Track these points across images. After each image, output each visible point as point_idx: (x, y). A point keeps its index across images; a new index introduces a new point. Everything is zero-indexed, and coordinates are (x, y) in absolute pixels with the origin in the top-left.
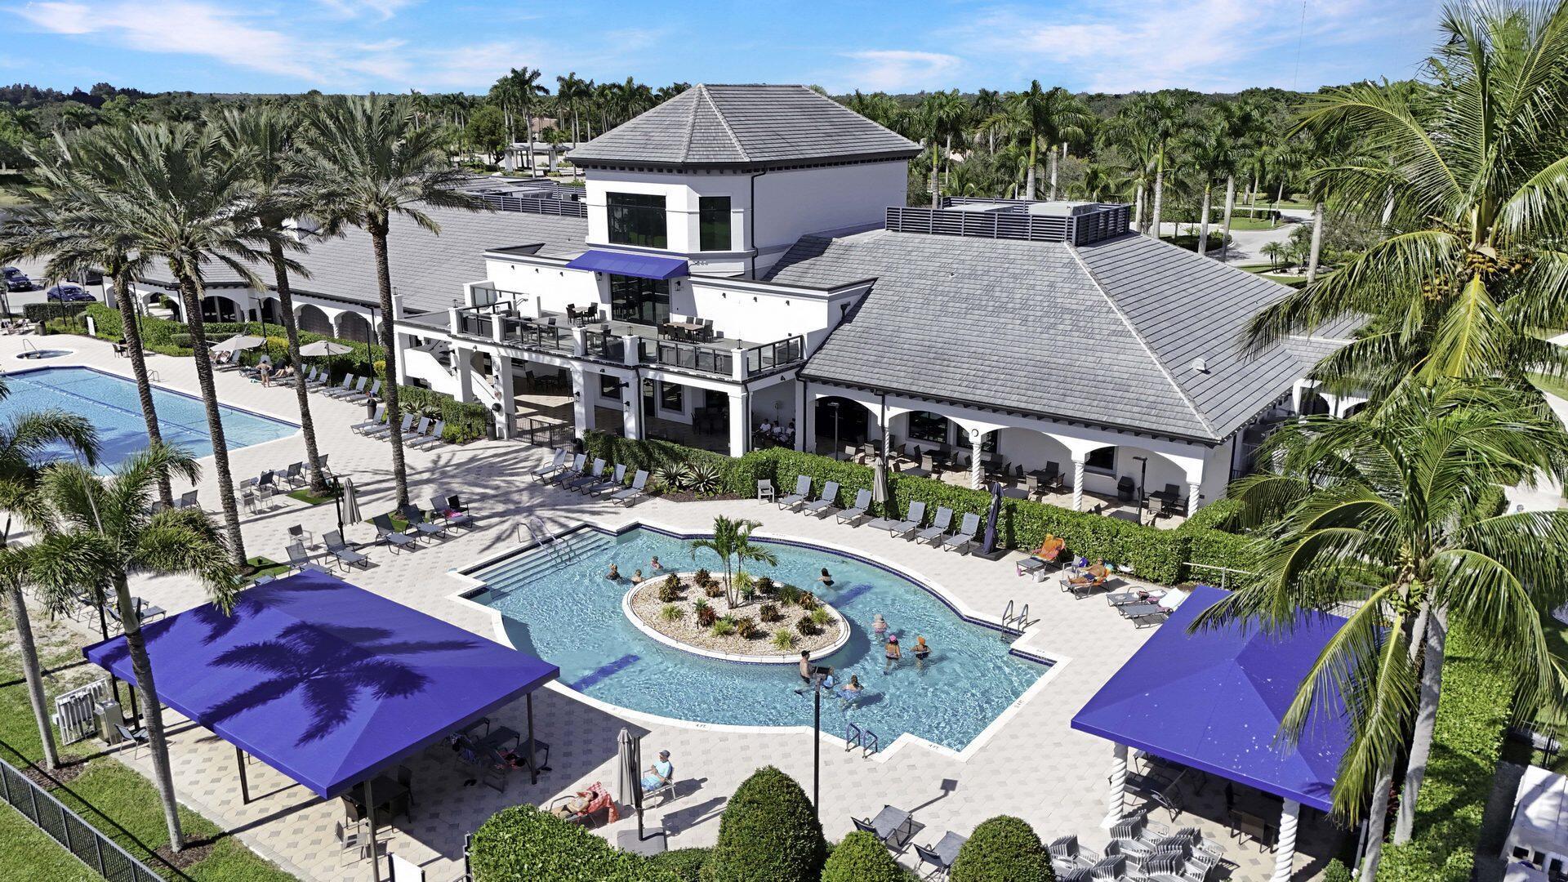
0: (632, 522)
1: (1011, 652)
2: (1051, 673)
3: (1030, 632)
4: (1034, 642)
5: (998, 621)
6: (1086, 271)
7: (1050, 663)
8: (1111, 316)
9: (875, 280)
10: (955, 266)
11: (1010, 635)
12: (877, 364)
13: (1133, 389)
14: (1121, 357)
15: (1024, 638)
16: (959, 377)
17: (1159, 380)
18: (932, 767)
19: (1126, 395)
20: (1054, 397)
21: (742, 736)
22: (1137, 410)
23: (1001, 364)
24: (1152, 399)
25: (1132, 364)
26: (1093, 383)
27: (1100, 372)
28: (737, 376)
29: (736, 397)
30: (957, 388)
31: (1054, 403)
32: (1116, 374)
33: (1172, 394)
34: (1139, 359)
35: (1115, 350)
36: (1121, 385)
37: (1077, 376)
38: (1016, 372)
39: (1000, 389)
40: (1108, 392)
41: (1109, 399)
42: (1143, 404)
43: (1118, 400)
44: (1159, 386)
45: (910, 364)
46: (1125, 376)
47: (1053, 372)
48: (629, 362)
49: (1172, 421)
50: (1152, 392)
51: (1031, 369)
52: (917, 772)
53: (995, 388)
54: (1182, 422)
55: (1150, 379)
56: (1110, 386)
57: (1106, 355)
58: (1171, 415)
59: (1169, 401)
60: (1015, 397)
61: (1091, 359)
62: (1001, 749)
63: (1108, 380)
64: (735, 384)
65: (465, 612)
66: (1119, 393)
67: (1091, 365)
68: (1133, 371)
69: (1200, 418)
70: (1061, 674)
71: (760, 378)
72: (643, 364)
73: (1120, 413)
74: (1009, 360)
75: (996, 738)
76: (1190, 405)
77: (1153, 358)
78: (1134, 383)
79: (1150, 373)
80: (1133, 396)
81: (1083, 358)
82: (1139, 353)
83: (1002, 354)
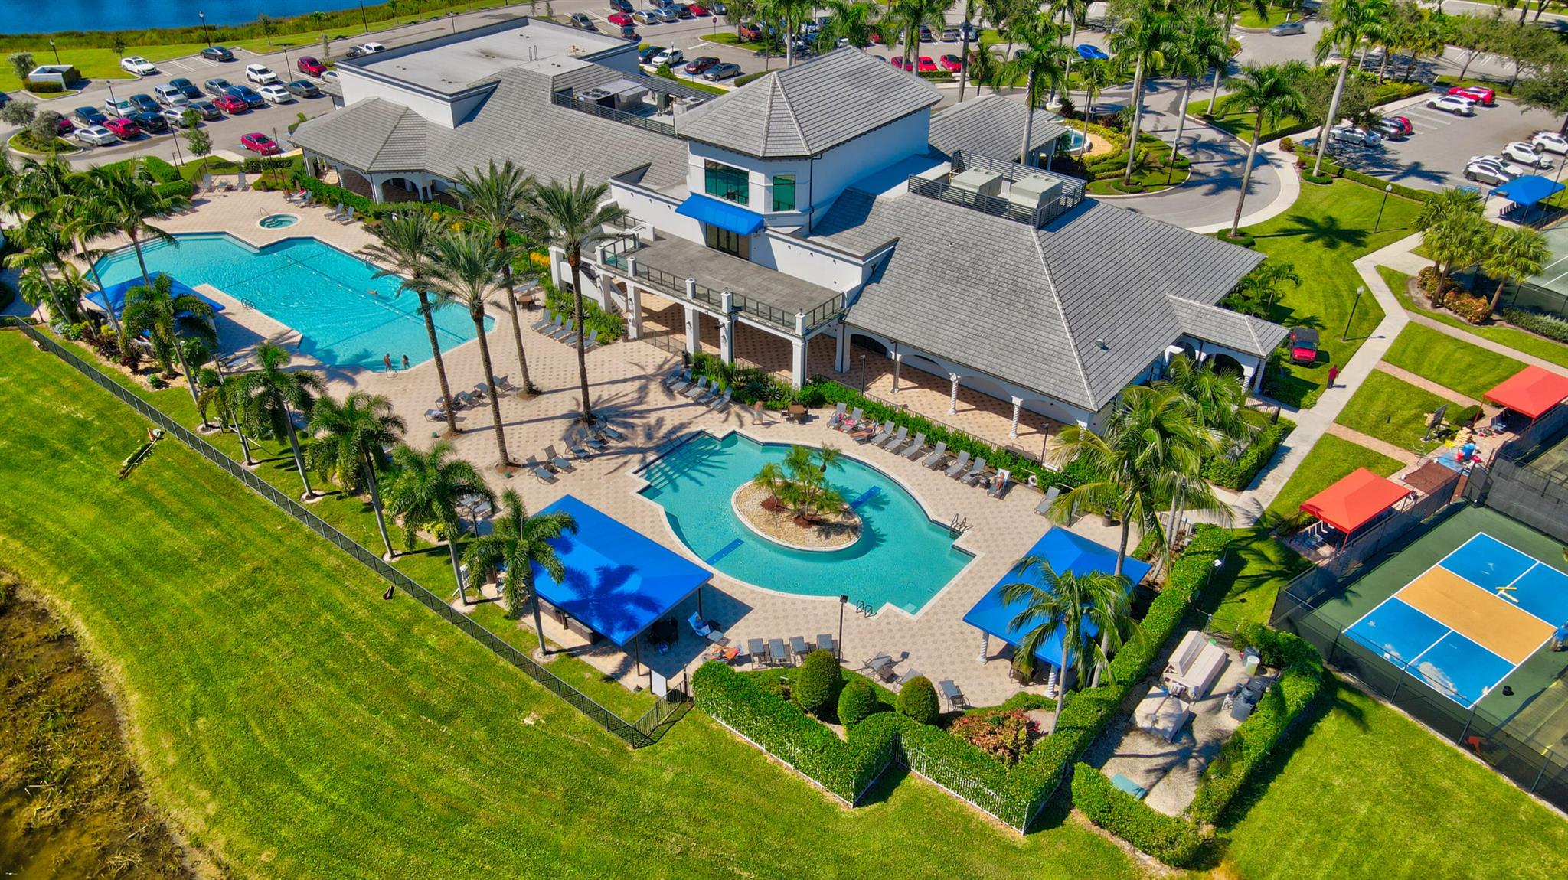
0: (730, 430)
1: (953, 546)
2: (974, 561)
3: (967, 533)
4: (967, 541)
5: (949, 524)
6: (1041, 256)
7: (974, 556)
8: (1051, 299)
9: (897, 240)
10: (954, 236)
11: (955, 534)
12: (894, 319)
13: (1053, 364)
14: (1051, 336)
15: (961, 538)
16: (946, 338)
17: (1070, 359)
18: (899, 623)
19: (1048, 368)
20: (1004, 364)
21: (803, 602)
22: (1053, 381)
23: (975, 332)
24: (1064, 373)
25: (1056, 343)
26: (1030, 356)
27: (1036, 347)
28: (799, 331)
29: (798, 346)
30: (944, 348)
31: (1003, 369)
32: (1045, 351)
33: (1075, 372)
34: (1061, 340)
35: (1048, 330)
36: (1046, 360)
37: (1021, 348)
38: (983, 340)
39: (972, 352)
40: (1038, 365)
41: (1038, 370)
42: (1058, 377)
43: (1043, 372)
44: (1070, 365)
45: (916, 322)
46: (1051, 352)
47: (1007, 343)
48: (725, 309)
49: (1072, 393)
50: (1064, 368)
51: (993, 338)
52: (891, 627)
53: (968, 351)
54: (1077, 395)
55: (1065, 357)
56: (1040, 360)
57: (1042, 333)
58: (1072, 388)
59: (1074, 377)
60: (980, 361)
61: (1032, 335)
62: (936, 613)
63: (1040, 354)
64: (797, 337)
65: (643, 506)
66: (1044, 367)
67: (1031, 341)
68: (1056, 349)
69: (1088, 393)
70: (977, 565)
71: (813, 330)
72: (735, 310)
73: (1042, 382)
74: (980, 328)
75: (934, 607)
76: (1085, 382)
77: (1071, 339)
78: (1055, 359)
79: (1066, 352)
80: (1053, 370)
81: (1027, 334)
82: (1062, 334)
83: (976, 322)
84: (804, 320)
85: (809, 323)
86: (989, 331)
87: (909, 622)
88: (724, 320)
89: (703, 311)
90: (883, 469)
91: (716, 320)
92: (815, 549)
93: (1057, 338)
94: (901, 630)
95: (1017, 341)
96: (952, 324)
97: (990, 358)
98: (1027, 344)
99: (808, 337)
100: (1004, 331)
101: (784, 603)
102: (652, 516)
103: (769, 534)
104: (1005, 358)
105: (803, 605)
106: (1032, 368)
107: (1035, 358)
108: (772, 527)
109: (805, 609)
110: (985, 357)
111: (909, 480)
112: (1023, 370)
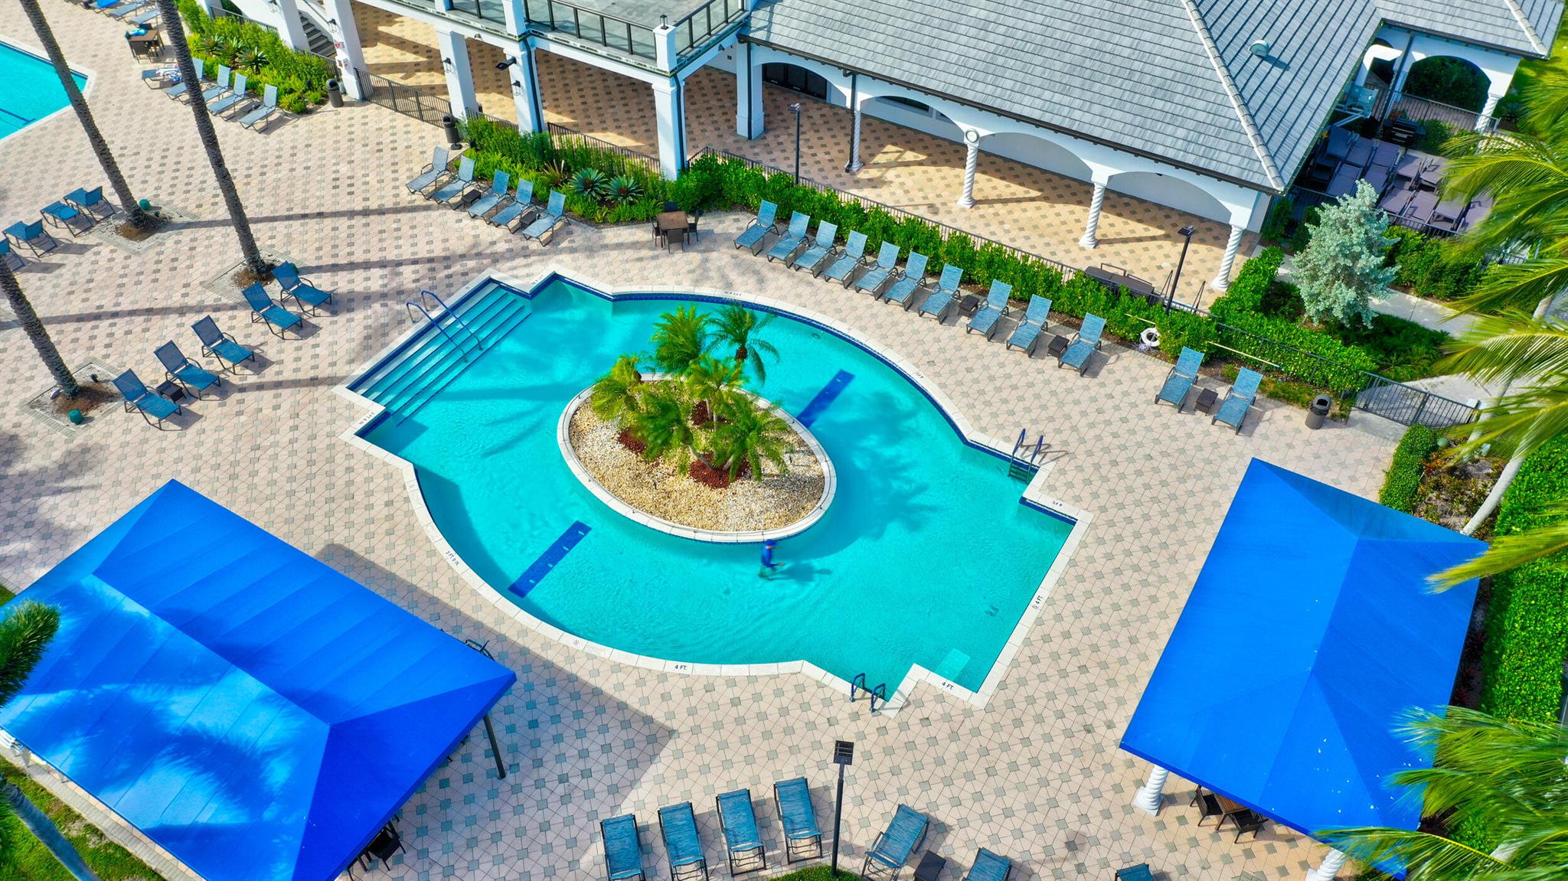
0: (546, 274)
1: (1023, 501)
2: (1075, 536)
3: (1047, 469)
5: (1007, 449)
7: (1071, 520)
11: (1023, 472)
12: (845, 27)
13: (1178, 98)
14: (1166, 41)
15: (1038, 480)
16: (954, 58)
17: (1209, 85)
18: (947, 718)
19: (1168, 107)
20: (1077, 103)
21: (731, 682)
22: (1181, 133)
23: (1009, 42)
24: (1201, 116)
25: (1178, 55)
26: (1128, 85)
27: (1137, 65)
28: (664, 63)
29: (664, 93)
30: (951, 78)
31: (1077, 115)
32: (1158, 71)
33: (1224, 111)
34: (1187, 46)
35: (1157, 28)
36: (1163, 91)
37: (1108, 69)
38: (1028, 57)
39: (1009, 84)
40: (1147, 101)
41: (1146, 112)
42: (1191, 124)
43: (1158, 115)
44: (1212, 97)
45: (890, 30)
46: (1169, 74)
47: (1078, 60)
48: (512, 27)
49: (1224, 156)
50: (1201, 105)
51: (1048, 53)
52: (932, 731)
53: (1001, 82)
54: (1235, 160)
55: (1200, 83)
56: (1149, 90)
57: (1147, 36)
58: (1223, 145)
59: (1221, 121)
60: (1027, 100)
61: (1127, 41)
62: (1022, 682)
63: (1147, 79)
64: (660, 73)
65: (369, 466)
66: (1159, 104)
67: (1126, 52)
68: (1179, 66)
69: (1259, 152)
70: (1083, 545)
71: (692, 59)
72: (532, 29)
73: (1159, 138)
74: (1020, 34)
75: (1015, 663)
76: (1250, 132)
77: (1207, 44)
78: (1180, 88)
79: (1199, 71)
80: (1178, 110)
81: (1116, 39)
82: (1188, 36)
83: (1011, 22)
84: (671, 38)
85: (682, 43)
86: (1039, 39)
87: (968, 713)
88: (513, 50)
89: (470, 34)
90: (856, 335)
91: (496, 51)
92: (742, 539)
93: (1178, 44)
94: (954, 736)
95: (1097, 55)
96: (962, 29)
97: (1047, 95)
98: (1117, 61)
99: (682, 75)
100: (1068, 36)
101: (688, 692)
102: (388, 490)
103: (640, 506)
104: (1077, 93)
105: (730, 693)
106: (1136, 109)
107: (1140, 88)
108: (645, 493)
109: (735, 702)
110: (1037, 91)
111: (910, 355)
112: (1118, 115)
